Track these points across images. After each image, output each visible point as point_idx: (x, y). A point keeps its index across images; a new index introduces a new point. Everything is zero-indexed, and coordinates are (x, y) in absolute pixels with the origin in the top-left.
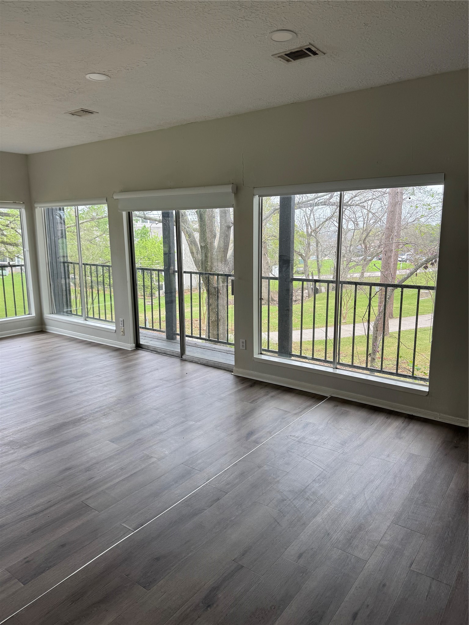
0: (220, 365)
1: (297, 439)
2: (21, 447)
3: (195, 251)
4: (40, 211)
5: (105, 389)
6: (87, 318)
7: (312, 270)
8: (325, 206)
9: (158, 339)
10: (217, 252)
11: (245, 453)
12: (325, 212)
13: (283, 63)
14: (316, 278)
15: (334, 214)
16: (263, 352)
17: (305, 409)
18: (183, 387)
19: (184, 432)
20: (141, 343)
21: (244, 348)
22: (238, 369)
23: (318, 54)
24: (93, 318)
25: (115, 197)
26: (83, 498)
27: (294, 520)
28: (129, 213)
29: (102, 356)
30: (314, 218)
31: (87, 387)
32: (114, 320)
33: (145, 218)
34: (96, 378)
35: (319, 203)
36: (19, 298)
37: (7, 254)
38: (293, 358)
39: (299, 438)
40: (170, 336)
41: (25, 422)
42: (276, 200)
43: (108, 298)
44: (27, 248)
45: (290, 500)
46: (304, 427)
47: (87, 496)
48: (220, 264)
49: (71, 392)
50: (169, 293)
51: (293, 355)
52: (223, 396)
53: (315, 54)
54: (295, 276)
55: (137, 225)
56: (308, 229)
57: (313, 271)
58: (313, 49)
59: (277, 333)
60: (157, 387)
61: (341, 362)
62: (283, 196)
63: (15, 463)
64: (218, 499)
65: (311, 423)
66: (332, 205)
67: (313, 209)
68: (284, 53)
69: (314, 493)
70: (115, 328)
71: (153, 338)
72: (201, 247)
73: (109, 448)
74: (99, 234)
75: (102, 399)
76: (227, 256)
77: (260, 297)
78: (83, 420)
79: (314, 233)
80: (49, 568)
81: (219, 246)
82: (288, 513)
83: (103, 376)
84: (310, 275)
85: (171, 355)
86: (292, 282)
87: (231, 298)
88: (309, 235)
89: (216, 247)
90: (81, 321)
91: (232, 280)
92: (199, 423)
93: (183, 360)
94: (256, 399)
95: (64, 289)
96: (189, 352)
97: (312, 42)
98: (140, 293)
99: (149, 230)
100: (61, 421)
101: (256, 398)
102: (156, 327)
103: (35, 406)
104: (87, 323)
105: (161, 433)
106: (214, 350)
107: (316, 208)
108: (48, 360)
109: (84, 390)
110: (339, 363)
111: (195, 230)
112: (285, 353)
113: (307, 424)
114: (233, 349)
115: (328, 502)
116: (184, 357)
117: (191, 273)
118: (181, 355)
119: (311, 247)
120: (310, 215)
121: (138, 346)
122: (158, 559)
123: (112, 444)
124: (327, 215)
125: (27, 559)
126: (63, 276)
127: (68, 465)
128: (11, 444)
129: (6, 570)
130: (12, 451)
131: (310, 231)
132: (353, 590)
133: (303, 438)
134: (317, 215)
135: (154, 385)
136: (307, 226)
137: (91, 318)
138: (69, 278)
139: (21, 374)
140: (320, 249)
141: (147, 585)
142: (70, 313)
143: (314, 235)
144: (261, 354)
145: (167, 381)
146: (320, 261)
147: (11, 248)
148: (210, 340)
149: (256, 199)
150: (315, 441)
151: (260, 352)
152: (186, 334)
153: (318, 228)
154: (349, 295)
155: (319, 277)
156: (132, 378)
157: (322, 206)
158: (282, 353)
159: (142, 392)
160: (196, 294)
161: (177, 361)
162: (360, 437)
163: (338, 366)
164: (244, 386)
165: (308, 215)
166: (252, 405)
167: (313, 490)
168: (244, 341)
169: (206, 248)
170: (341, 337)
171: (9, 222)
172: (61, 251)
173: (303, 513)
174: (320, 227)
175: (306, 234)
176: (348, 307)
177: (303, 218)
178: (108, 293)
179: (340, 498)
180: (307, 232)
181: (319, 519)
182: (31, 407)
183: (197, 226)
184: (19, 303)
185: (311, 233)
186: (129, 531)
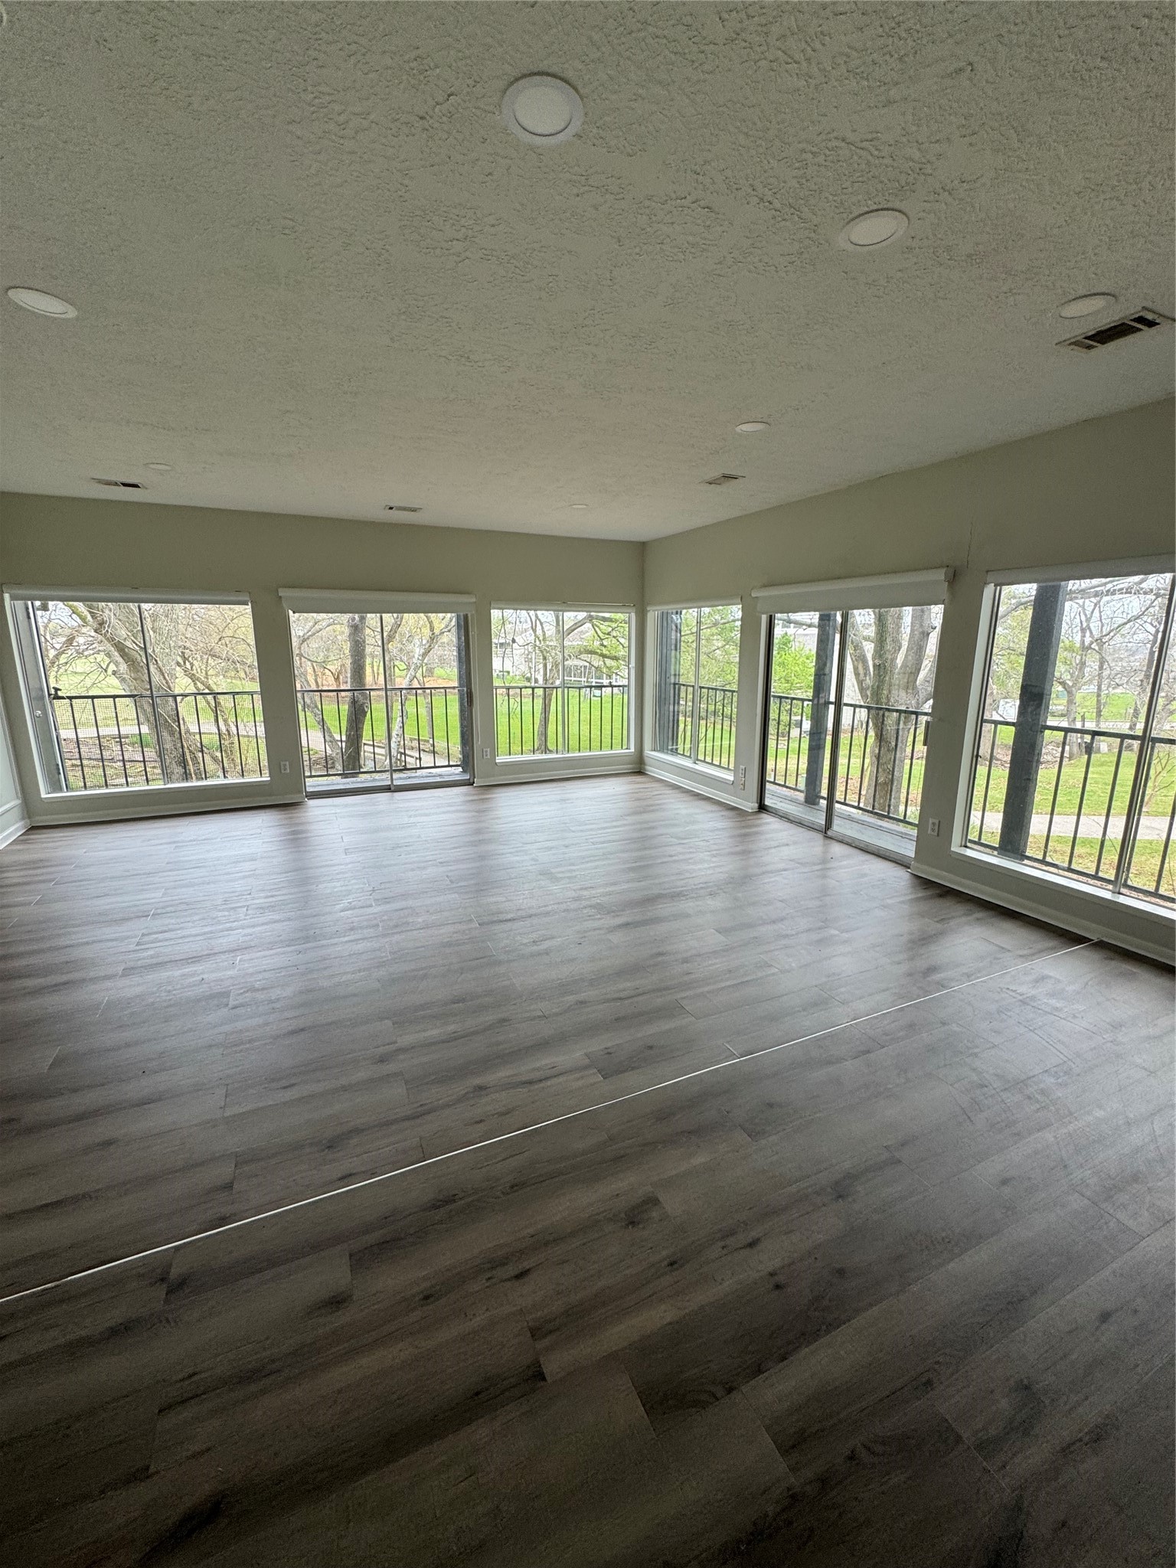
0: (887, 854)
1: (1021, 998)
2: (608, 913)
3: (861, 671)
4: (653, 616)
5: (714, 859)
6: (696, 760)
7: (1084, 710)
8: (1128, 595)
9: (792, 801)
10: (899, 674)
11: (919, 997)
12: (1126, 606)
13: (1080, 353)
14: (1090, 726)
15: (1147, 609)
16: (969, 844)
17: (1041, 951)
18: (824, 877)
19: (820, 942)
20: (766, 803)
21: (936, 834)
22: (919, 865)
23: (1158, 324)
24: (704, 761)
25: (753, 595)
26: (679, 996)
27: (998, 1123)
28: (771, 616)
29: (710, 815)
30: (1101, 617)
31: (691, 852)
32: (732, 766)
33: (790, 622)
34: (702, 843)
35: (1115, 590)
36: (617, 725)
37: (604, 670)
38: (1026, 862)
39: (1025, 996)
40: (811, 799)
41: (615, 884)
42: (1028, 590)
43: (726, 735)
44: (633, 664)
45: (994, 1089)
46: (1037, 981)
47: (683, 995)
48: (903, 694)
49: (671, 856)
50: (816, 734)
51: (1029, 858)
52: (889, 901)
53: (1151, 324)
54: (1051, 722)
55: (778, 631)
56: (1084, 636)
57: (1087, 714)
58: (1150, 316)
59: (1000, 816)
60: (785, 870)
61: (1129, 883)
62: (1041, 584)
63: (602, 932)
64: (868, 1052)
65: (1051, 977)
66: (1145, 593)
67: (1099, 602)
68: (1084, 336)
69: (1043, 1092)
70: (732, 778)
71: (785, 798)
72: (874, 666)
73: (715, 940)
74: (720, 645)
75: (709, 872)
76: (916, 680)
77: (975, 753)
78: (684, 895)
79: (1098, 644)
80: (633, 1069)
81: (904, 665)
82: (989, 1108)
83: (712, 842)
84: (1079, 718)
85: (811, 827)
86: (1042, 732)
87: (921, 749)
88: (1085, 648)
89: (899, 666)
90: (688, 763)
91: (927, 723)
92: (846, 935)
93: (827, 837)
94: (949, 919)
95: (671, 718)
96: (838, 826)
97: (1149, 305)
98: (772, 730)
99: (792, 638)
100: (656, 891)
101: (950, 916)
102: (791, 783)
103: (627, 866)
104: (697, 767)
105: (786, 936)
106: (880, 828)
107: (1106, 599)
108: (644, 810)
109: (688, 856)
110: (1126, 886)
111: (867, 639)
112: (1013, 852)
113: (1044, 978)
114: (914, 832)
115: (1071, 1114)
116: (829, 833)
117: (855, 706)
118: (826, 830)
119: (1087, 670)
120: (1092, 612)
121: (762, 808)
122: (771, 1105)
123: (718, 935)
124: (1130, 612)
125: (609, 1051)
126: (672, 702)
127: (660, 950)
128: (598, 907)
129: (586, 1054)
130: (599, 916)
131: (1088, 640)
132: (1107, 1273)
133: (1033, 998)
134: (1107, 612)
135: (782, 866)
136: (1083, 630)
137: (701, 761)
138: (679, 703)
139: (615, 824)
140: (1106, 673)
141: (754, 1134)
142: (675, 752)
143: (1097, 648)
144: (966, 847)
145: (801, 864)
146: (1103, 696)
147: (608, 662)
148: (876, 814)
149: (989, 591)
150: (1057, 1009)
151: (963, 843)
152: (837, 799)
153: (1106, 635)
154: (1164, 762)
155: (1097, 725)
156: (750, 852)
157: (1121, 596)
158: (1006, 850)
159: (764, 873)
160: (859, 736)
161: (819, 837)
162: (1156, 1022)
163: (1123, 890)
164: (929, 893)
165: (1087, 613)
166: (939, 926)
167: (1042, 1086)
168: (937, 822)
169: (882, 669)
170: (1138, 837)
171: (610, 629)
172: (672, 667)
173: (1018, 1116)
174: (1112, 634)
175: (1078, 645)
176: (1157, 784)
177: (1075, 618)
178: (726, 728)
179: (1097, 1115)
180: (1083, 642)
181: (1048, 1136)
182: (623, 867)
183: (871, 632)
184: (617, 733)
185: (1092, 643)
186: (732, 1056)
